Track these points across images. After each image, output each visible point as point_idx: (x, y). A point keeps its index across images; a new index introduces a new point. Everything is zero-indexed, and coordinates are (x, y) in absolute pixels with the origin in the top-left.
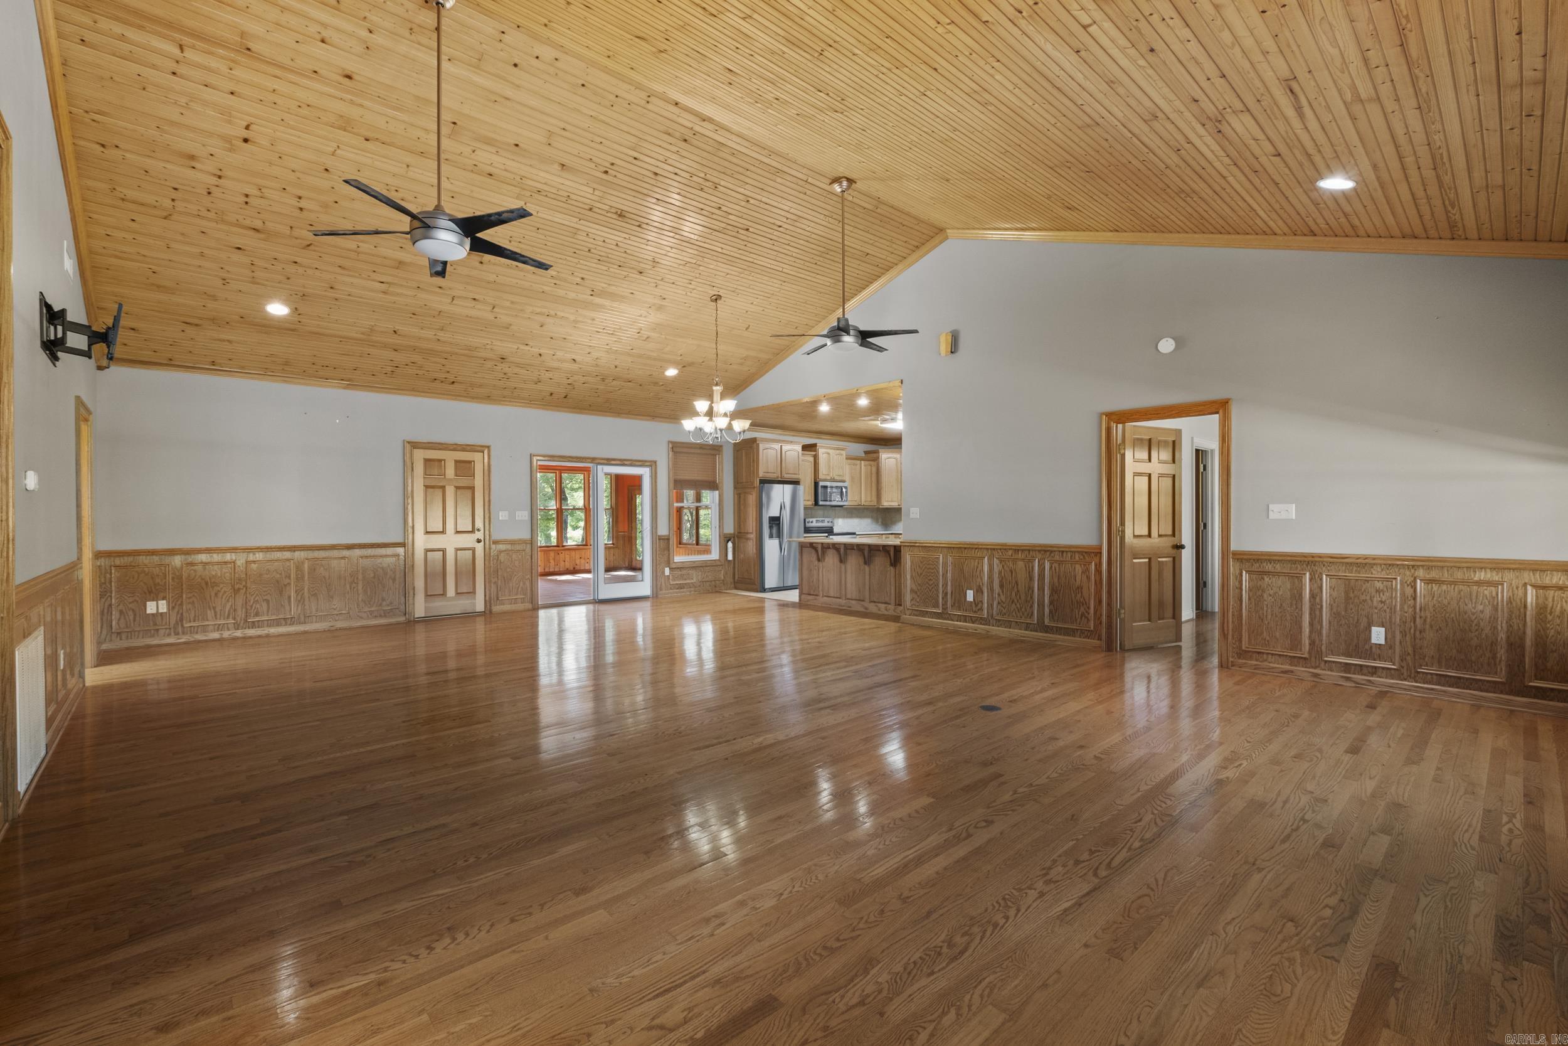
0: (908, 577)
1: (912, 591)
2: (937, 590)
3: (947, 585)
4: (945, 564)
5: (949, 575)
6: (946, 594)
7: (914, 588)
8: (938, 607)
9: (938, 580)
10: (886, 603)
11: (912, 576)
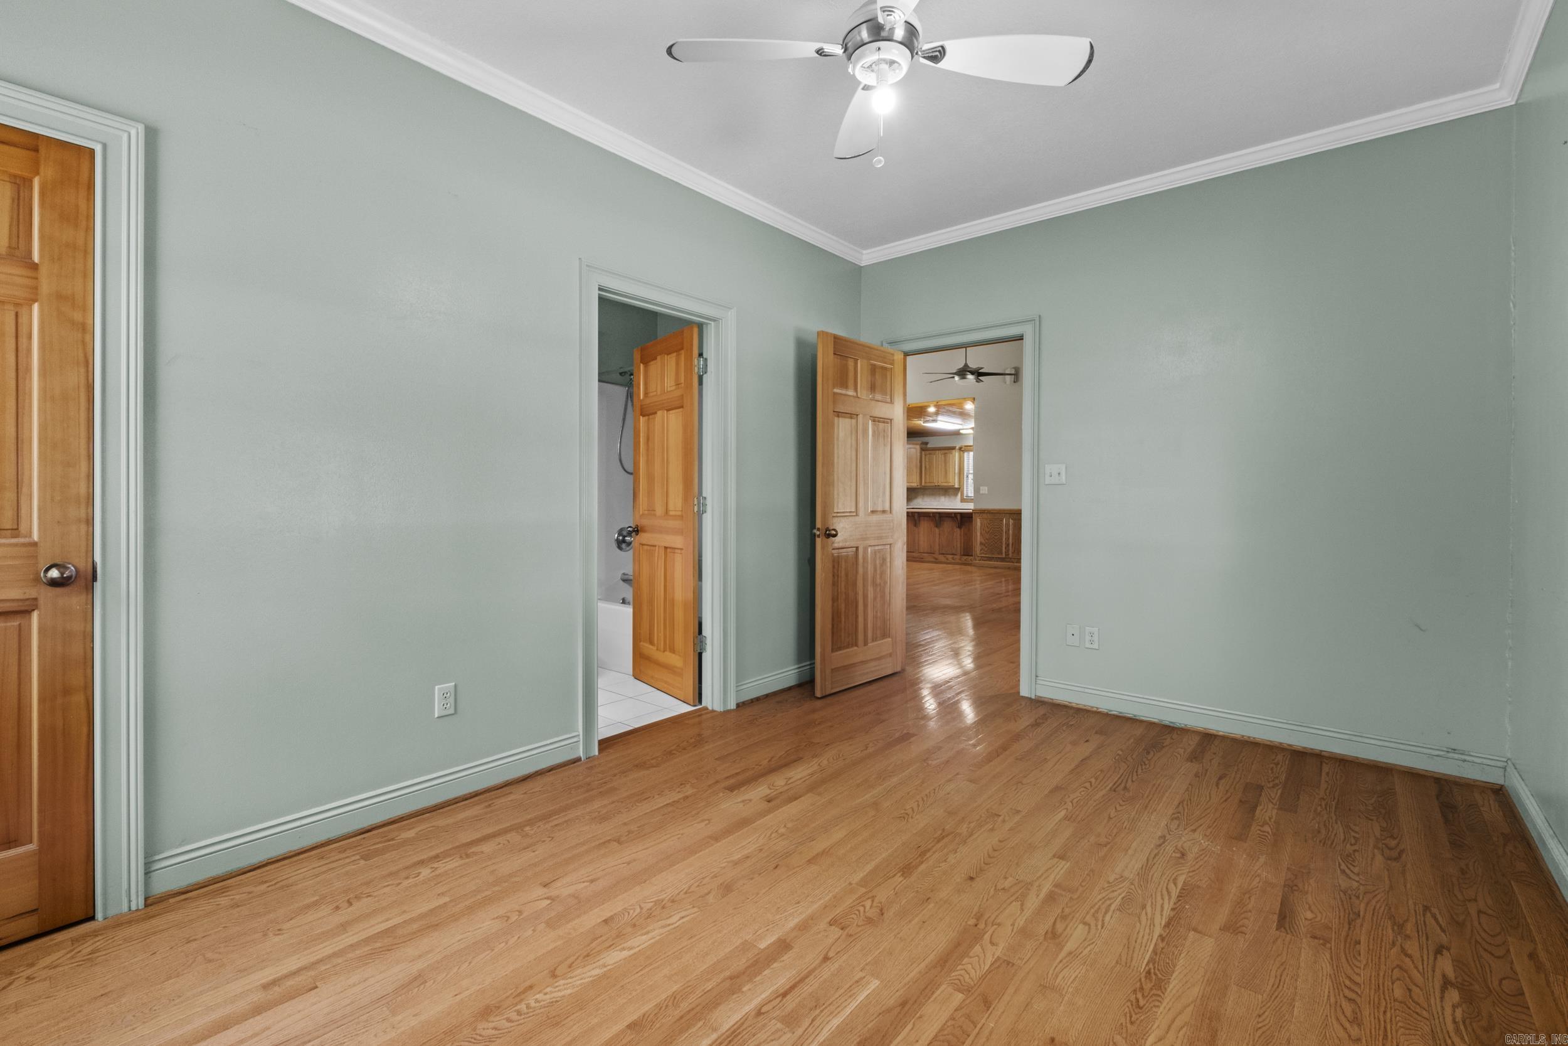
0: (979, 534)
1: (981, 544)
2: (1001, 543)
3: (1009, 539)
4: (1008, 525)
5: (1011, 532)
6: (1008, 545)
7: (983, 541)
8: (1002, 554)
9: (1002, 536)
10: (953, 554)
11: (981, 533)
